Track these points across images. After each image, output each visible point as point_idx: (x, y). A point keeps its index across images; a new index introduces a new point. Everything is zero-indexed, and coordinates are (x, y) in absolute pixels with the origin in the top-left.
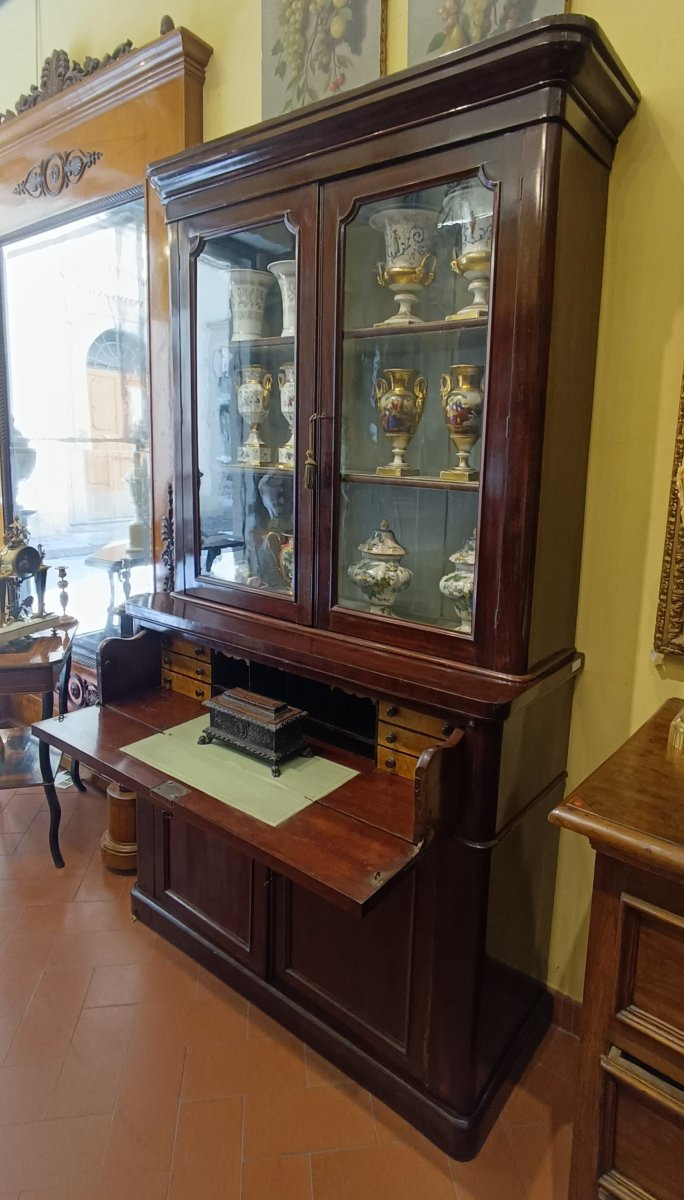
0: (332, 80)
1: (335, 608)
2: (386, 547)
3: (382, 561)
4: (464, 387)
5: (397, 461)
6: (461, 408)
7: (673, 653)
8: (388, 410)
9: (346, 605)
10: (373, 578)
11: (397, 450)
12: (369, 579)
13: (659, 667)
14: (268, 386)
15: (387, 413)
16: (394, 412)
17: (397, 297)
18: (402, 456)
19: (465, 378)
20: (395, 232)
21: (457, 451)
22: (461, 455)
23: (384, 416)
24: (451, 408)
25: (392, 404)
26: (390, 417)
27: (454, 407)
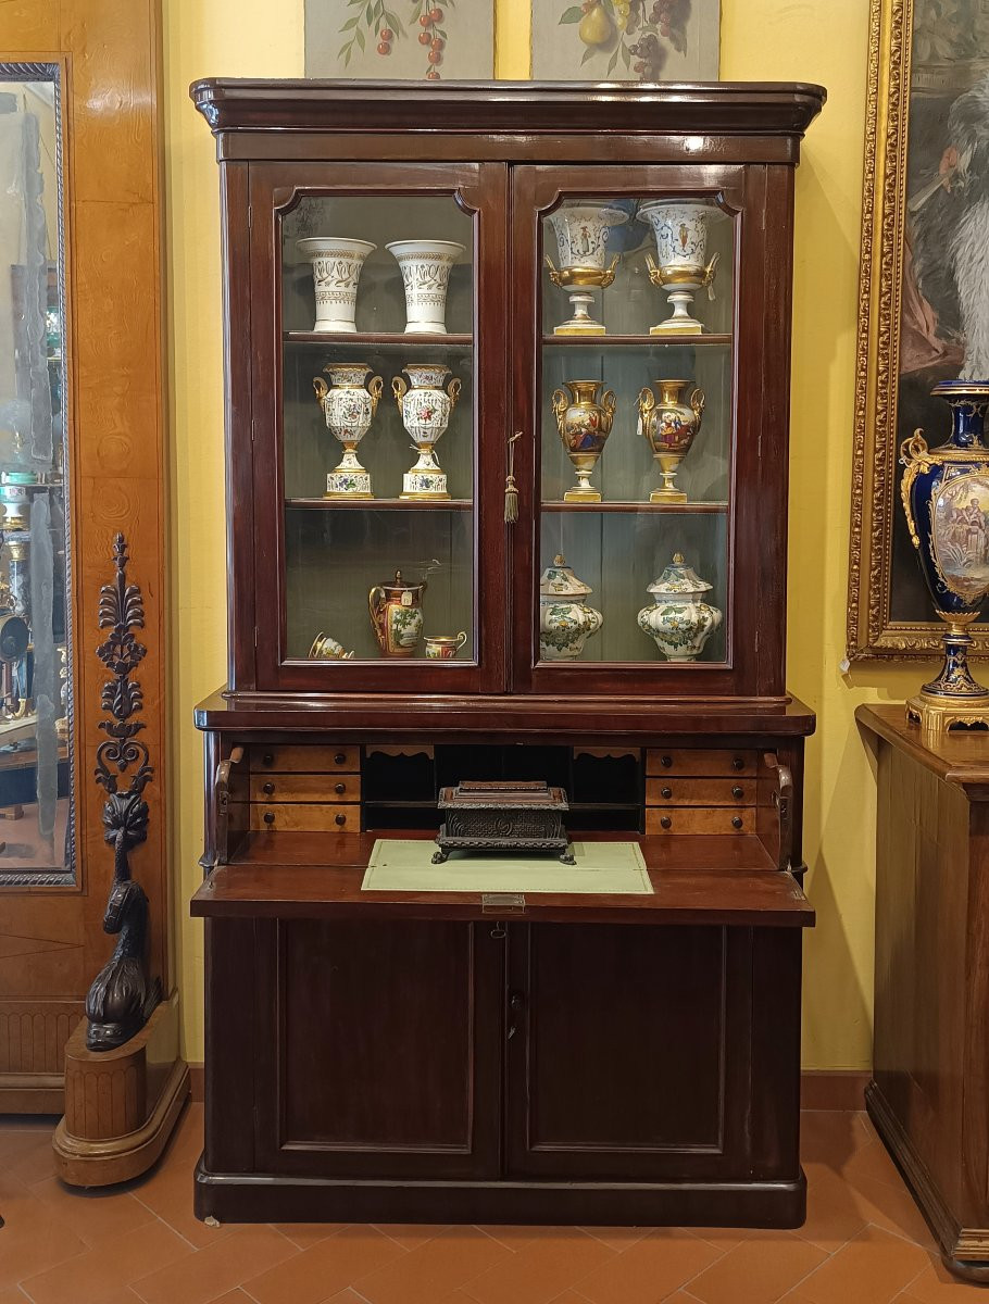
0: (424, 11)
1: (539, 665)
2: (574, 587)
3: (572, 602)
4: (669, 403)
5: (585, 484)
6: (680, 425)
7: (867, 658)
8: (584, 427)
9: (552, 657)
10: (576, 623)
11: (583, 472)
12: (570, 625)
13: (845, 677)
14: (378, 393)
15: (583, 430)
16: (592, 429)
17: (575, 299)
18: (590, 478)
19: (671, 394)
20: (584, 229)
21: (663, 471)
22: (667, 474)
23: (577, 433)
24: (669, 425)
25: (590, 419)
26: (587, 434)
27: (673, 425)
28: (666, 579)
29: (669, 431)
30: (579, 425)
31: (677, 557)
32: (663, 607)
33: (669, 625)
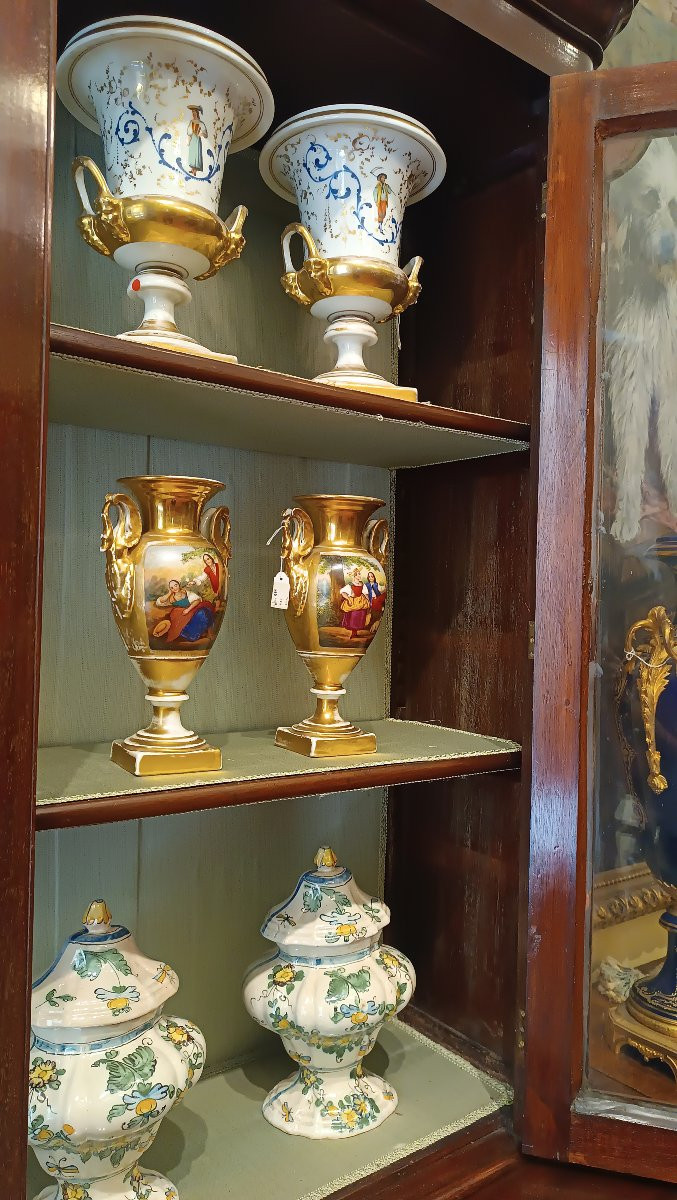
4: (337, 541)
5: (172, 728)
8: (195, 589)
11: (168, 697)
15: (193, 597)
18: (181, 709)
19: (342, 525)
21: (318, 685)
22: (328, 693)
23: (175, 605)
24: (357, 591)
25: (208, 571)
26: (196, 609)
27: (365, 591)
28: (313, 909)
29: (357, 604)
30: (182, 586)
31: (324, 857)
32: (316, 978)
33: (346, 1023)
